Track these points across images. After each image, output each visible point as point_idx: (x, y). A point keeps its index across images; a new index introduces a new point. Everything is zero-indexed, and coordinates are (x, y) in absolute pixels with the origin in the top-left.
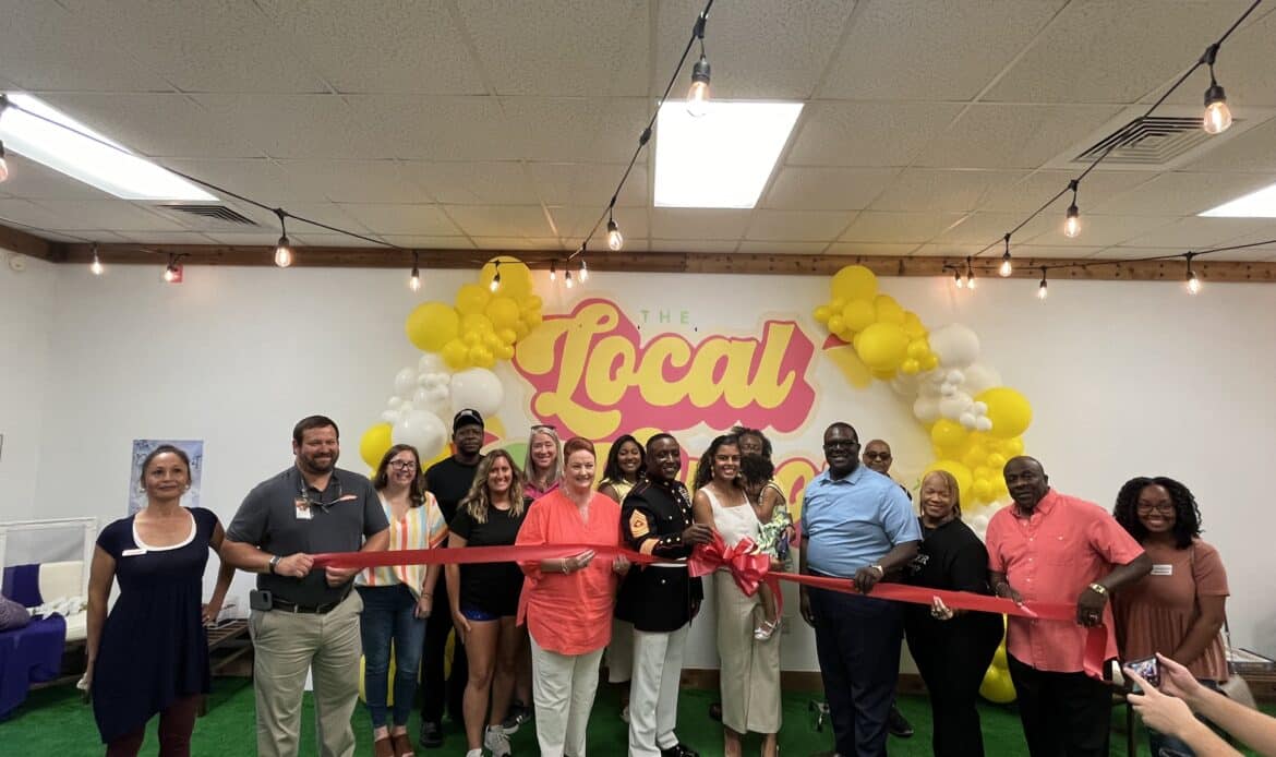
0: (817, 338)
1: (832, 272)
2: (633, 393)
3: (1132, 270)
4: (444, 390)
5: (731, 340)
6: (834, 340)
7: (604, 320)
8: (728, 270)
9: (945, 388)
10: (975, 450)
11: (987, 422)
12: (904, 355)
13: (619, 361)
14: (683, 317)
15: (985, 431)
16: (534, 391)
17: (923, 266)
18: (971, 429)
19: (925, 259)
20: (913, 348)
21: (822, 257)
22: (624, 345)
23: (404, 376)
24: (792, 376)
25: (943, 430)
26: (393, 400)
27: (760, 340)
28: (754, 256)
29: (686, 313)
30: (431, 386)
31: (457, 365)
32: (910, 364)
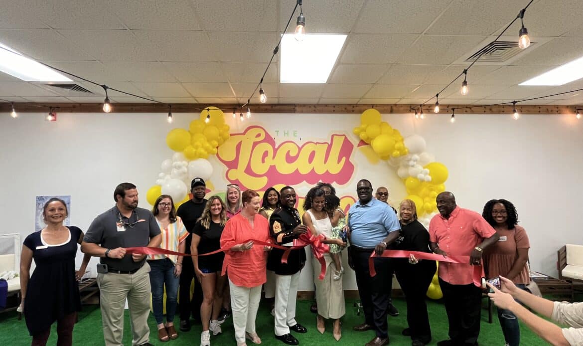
0: (355, 142)
1: (361, 112)
2: (273, 168)
3: (491, 110)
4: (186, 169)
5: (317, 143)
6: (363, 142)
7: (259, 135)
8: (315, 112)
9: (411, 163)
10: (424, 190)
11: (429, 178)
12: (393, 149)
13: (266, 154)
14: (294, 134)
15: (429, 182)
16: (228, 169)
17: (402, 109)
18: (422, 181)
19: (402, 105)
20: (397, 145)
21: (357, 105)
22: (268, 147)
23: (166, 163)
24: (344, 159)
25: (411, 182)
26: (161, 174)
27: (330, 143)
28: (326, 105)
29: (296, 131)
30: (179, 167)
31: (191, 157)
32: (396, 153)
